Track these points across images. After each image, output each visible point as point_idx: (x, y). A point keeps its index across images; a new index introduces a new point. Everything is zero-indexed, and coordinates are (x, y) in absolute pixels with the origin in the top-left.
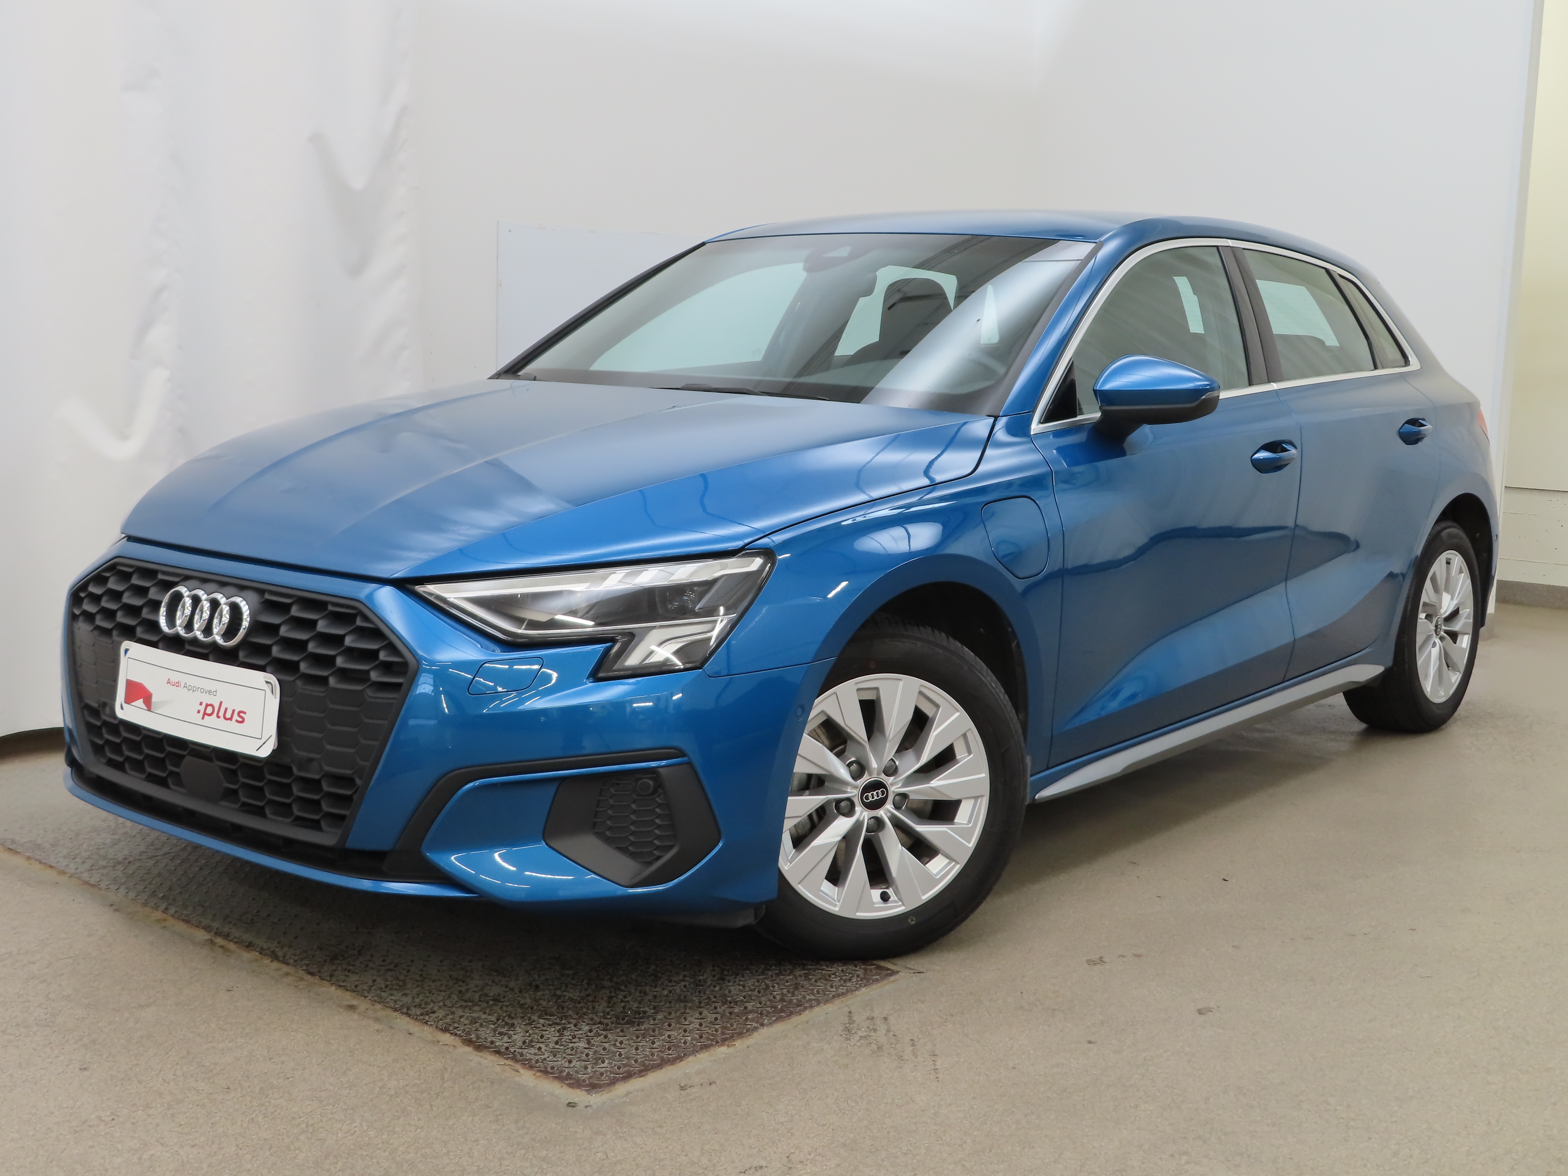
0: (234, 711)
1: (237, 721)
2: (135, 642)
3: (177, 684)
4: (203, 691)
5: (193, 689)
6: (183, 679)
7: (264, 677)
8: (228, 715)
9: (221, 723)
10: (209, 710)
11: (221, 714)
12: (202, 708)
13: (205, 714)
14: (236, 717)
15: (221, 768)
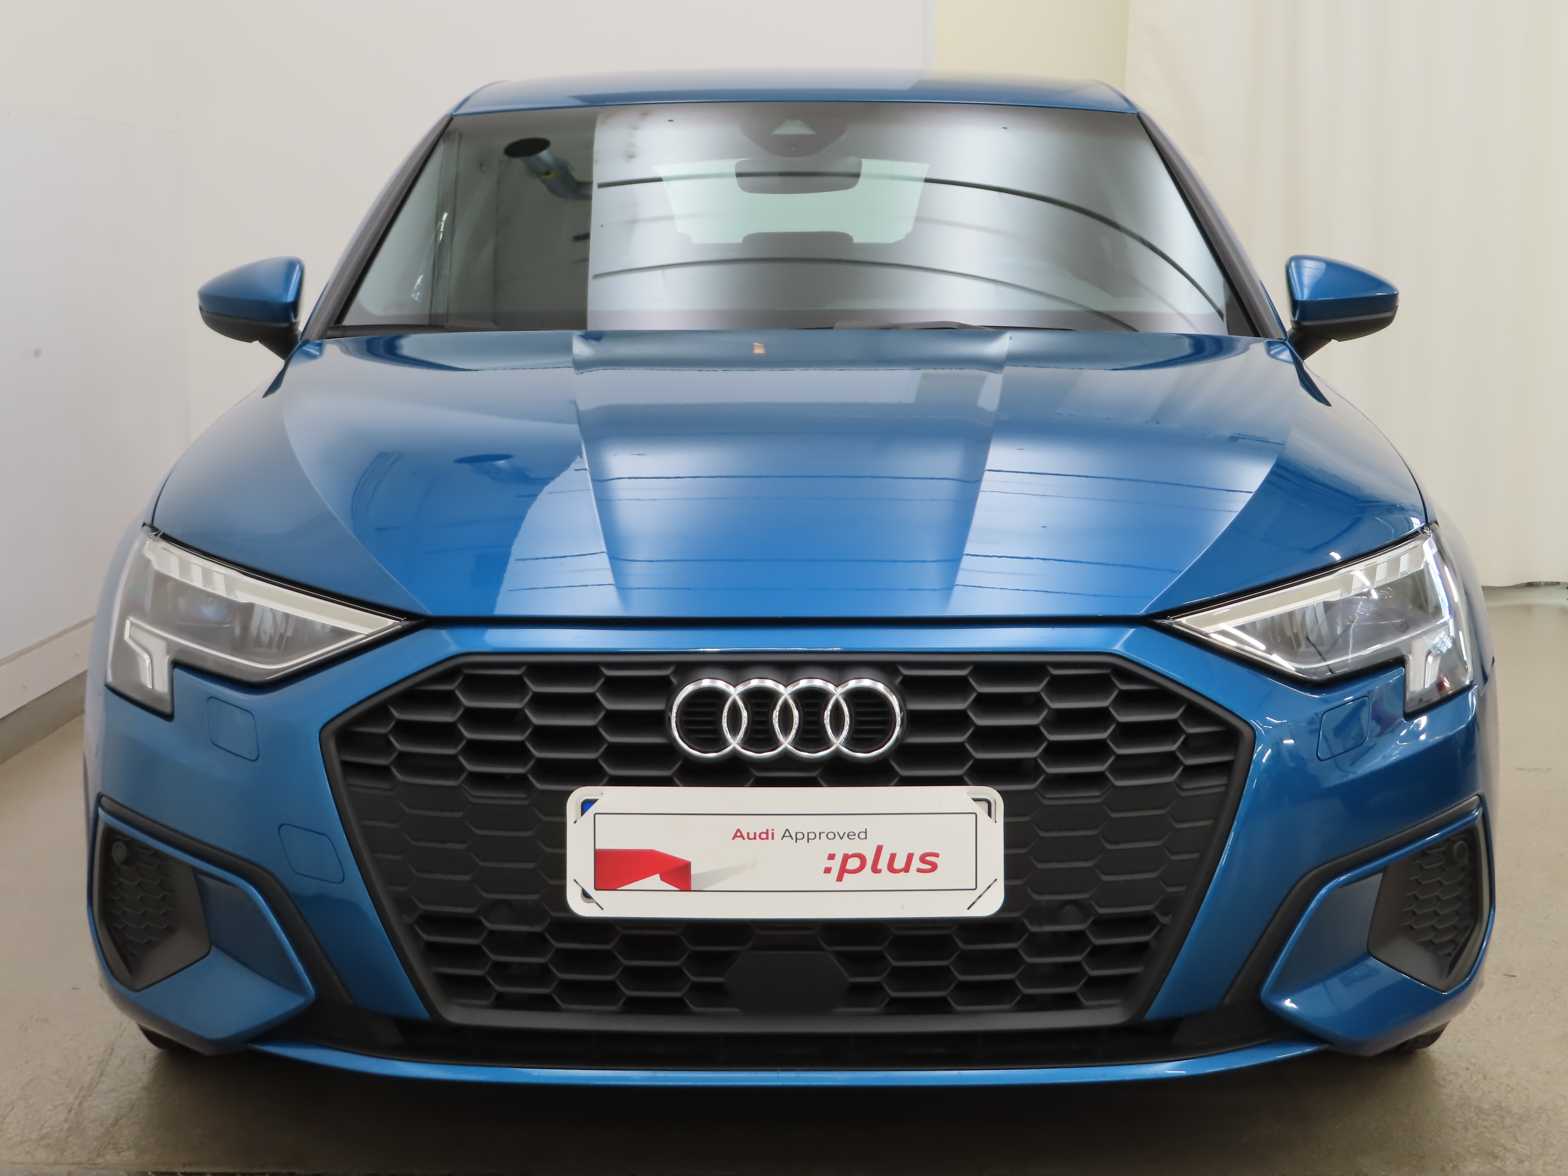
0: (910, 857)
1: (919, 870)
2: (604, 785)
3: (767, 835)
4: (832, 836)
5: (809, 837)
6: (778, 825)
7: (967, 793)
8: (899, 864)
9: (886, 879)
10: (854, 863)
11: (883, 864)
12: (836, 865)
13: (843, 870)
14: (916, 863)
15: (839, 954)
